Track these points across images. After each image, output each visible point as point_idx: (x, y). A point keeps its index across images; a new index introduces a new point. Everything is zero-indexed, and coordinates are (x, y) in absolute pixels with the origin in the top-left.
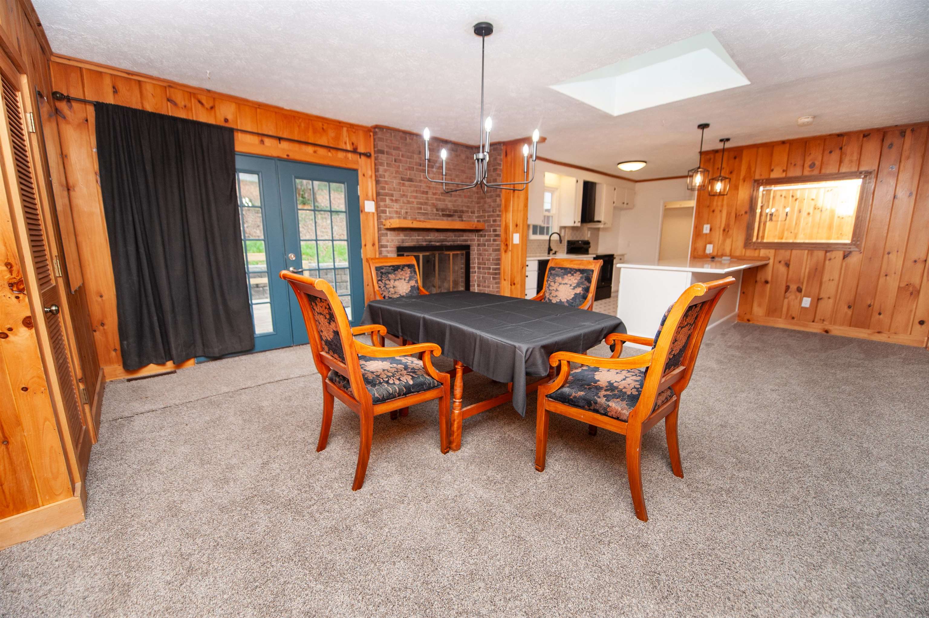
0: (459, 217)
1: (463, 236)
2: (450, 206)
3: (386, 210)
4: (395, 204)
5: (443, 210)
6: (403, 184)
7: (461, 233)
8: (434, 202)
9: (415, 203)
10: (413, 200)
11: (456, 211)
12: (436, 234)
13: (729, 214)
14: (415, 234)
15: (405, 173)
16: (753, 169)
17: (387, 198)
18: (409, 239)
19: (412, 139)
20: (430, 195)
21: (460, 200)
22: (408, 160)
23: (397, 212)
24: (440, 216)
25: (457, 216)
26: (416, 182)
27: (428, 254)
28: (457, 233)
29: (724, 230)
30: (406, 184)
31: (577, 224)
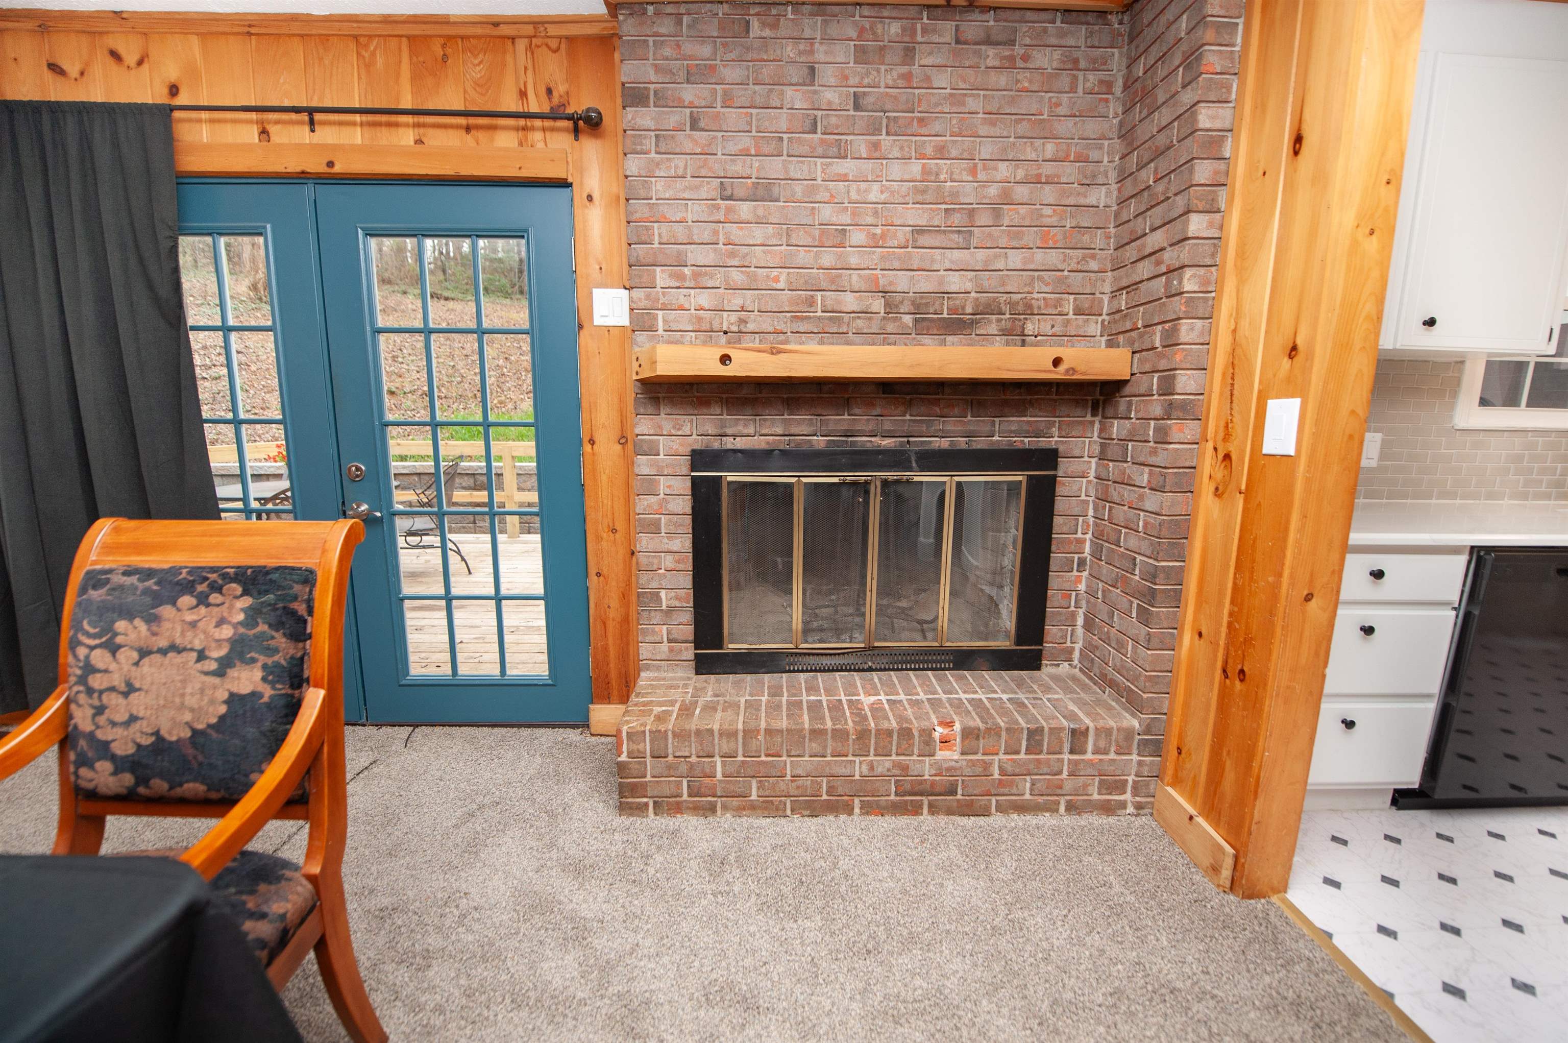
0: (1004, 332)
1: (1022, 413)
2: (957, 285)
3: (655, 318)
4: (692, 292)
5: (920, 306)
6: (729, 213)
8: (878, 274)
9: (782, 284)
10: (775, 271)
11: (990, 307)
12: (880, 403)
14: (775, 401)
15: (739, 169)
17: (660, 272)
18: (746, 426)
20: (857, 245)
21: (1015, 257)
22: (754, 112)
23: (698, 324)
24: (904, 329)
25: (993, 329)
26: (792, 200)
27: (835, 481)
30: (745, 209)
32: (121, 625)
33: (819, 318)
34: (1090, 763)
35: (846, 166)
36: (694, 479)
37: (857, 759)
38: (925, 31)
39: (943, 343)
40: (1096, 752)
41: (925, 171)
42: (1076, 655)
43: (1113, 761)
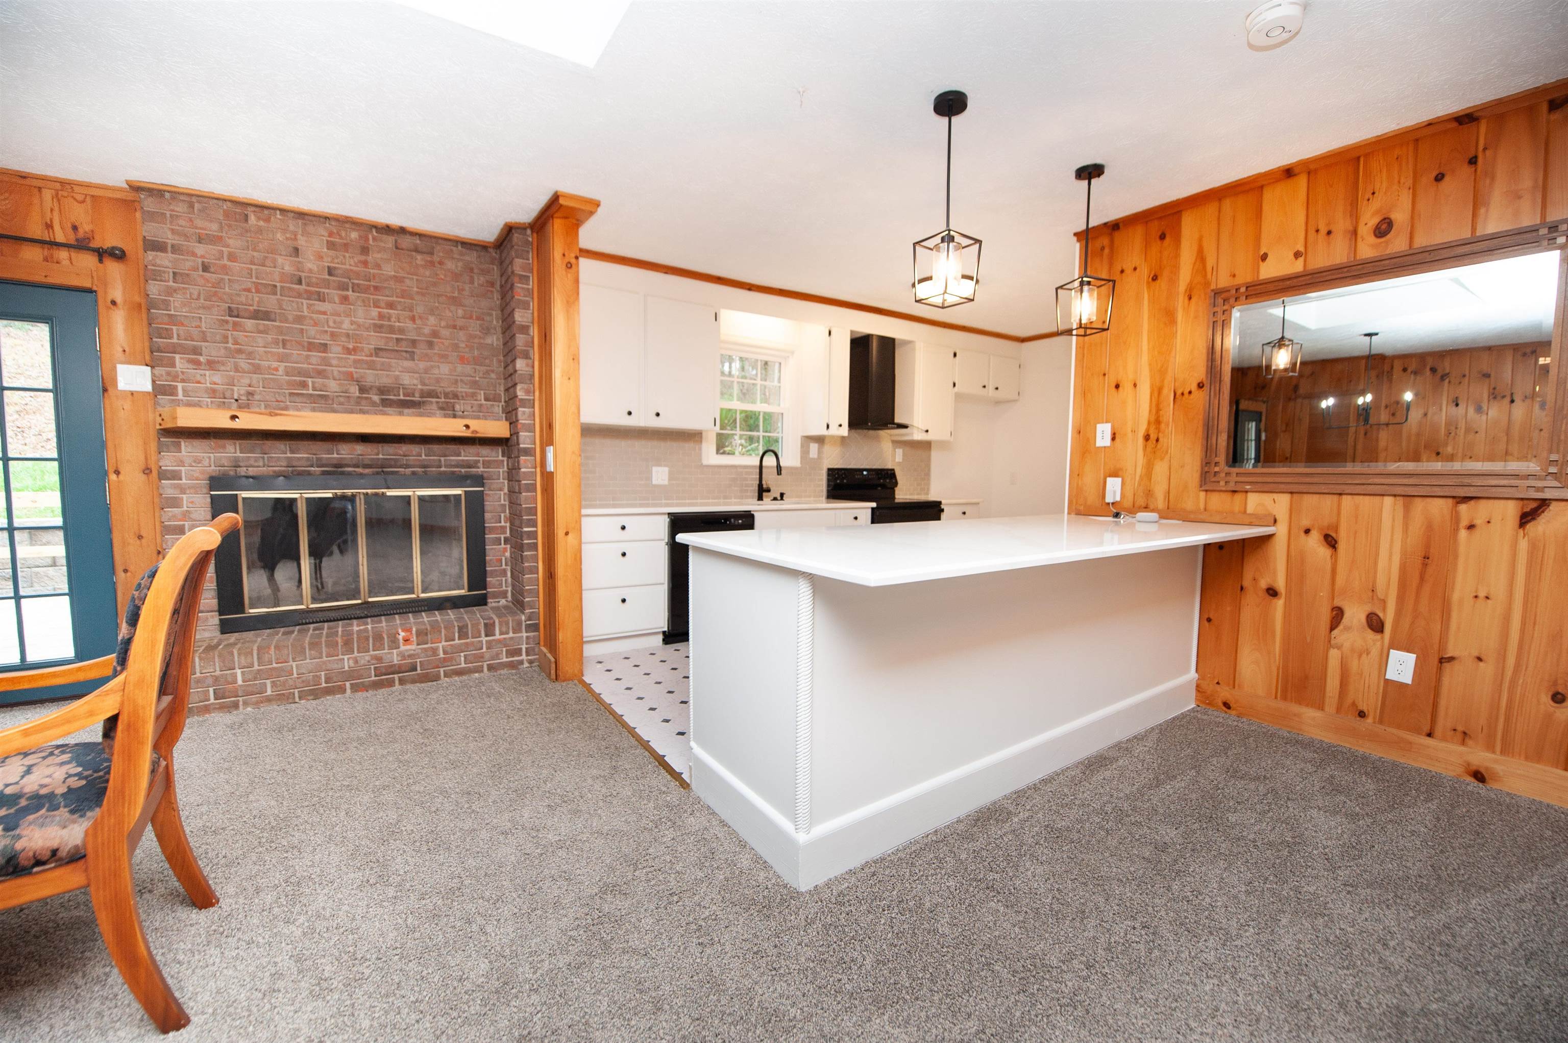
0: (442, 409)
1: (459, 455)
2: (407, 380)
3: (176, 387)
4: (207, 373)
5: (382, 391)
6: (235, 324)
7: (452, 447)
8: (353, 370)
9: (280, 373)
10: (275, 364)
11: (431, 394)
12: (360, 448)
13: (1157, 391)
14: (281, 445)
15: (243, 299)
16: (1210, 262)
17: (177, 356)
18: (256, 460)
19: (267, 220)
20: (335, 351)
21: (445, 369)
22: (253, 267)
23: (213, 393)
24: (374, 404)
25: (434, 406)
26: (286, 321)
27: (330, 495)
28: (436, 448)
29: (1147, 438)
30: (249, 324)
31: (834, 431)
33: (311, 395)
34: (499, 641)
35: (325, 306)
36: (212, 497)
37: (346, 657)
38: (374, 239)
39: (401, 414)
40: (501, 634)
41: (381, 316)
42: (509, 594)
43: (512, 638)
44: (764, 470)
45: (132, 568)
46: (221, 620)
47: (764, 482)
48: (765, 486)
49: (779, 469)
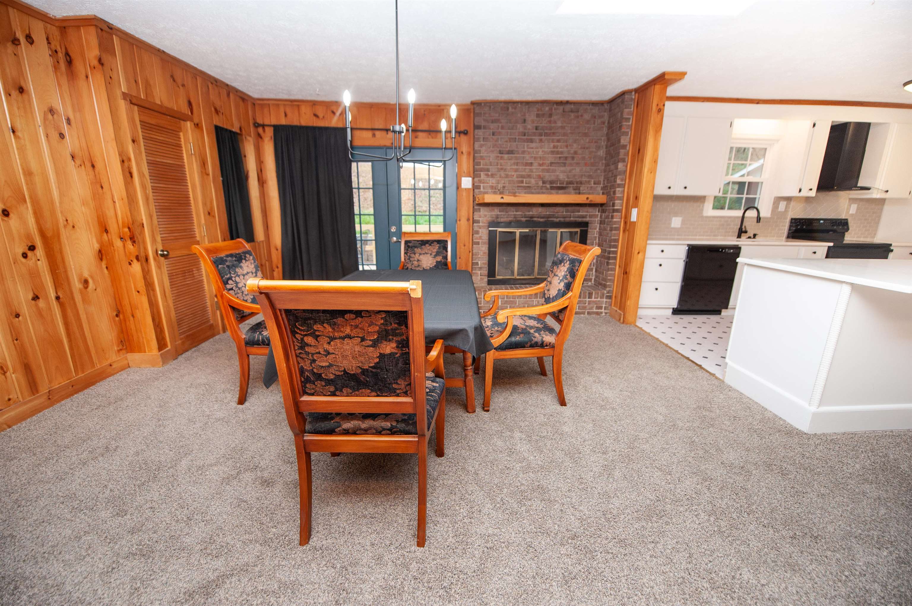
0: (574, 189)
1: (579, 212)
2: (562, 177)
3: (480, 186)
4: (491, 179)
5: (551, 182)
6: (501, 157)
7: (577, 208)
8: (541, 173)
9: (515, 177)
10: (513, 173)
11: (571, 183)
12: (540, 209)
14: (512, 209)
15: (504, 146)
17: (482, 173)
18: (504, 215)
19: (515, 108)
20: (535, 166)
21: (578, 169)
22: (509, 131)
23: (492, 187)
24: (547, 189)
25: (571, 188)
26: (518, 154)
27: (528, 230)
28: (570, 208)
30: (506, 156)
31: (805, 193)
32: (416, 249)
33: (525, 186)
34: (594, 302)
35: (533, 145)
36: (489, 231)
37: (535, 300)
38: (555, 109)
39: (557, 193)
40: (595, 298)
41: (554, 147)
42: (593, 280)
43: (599, 301)
44: (745, 219)
45: (462, 257)
46: (488, 280)
47: (743, 227)
48: (744, 229)
49: (759, 219)
